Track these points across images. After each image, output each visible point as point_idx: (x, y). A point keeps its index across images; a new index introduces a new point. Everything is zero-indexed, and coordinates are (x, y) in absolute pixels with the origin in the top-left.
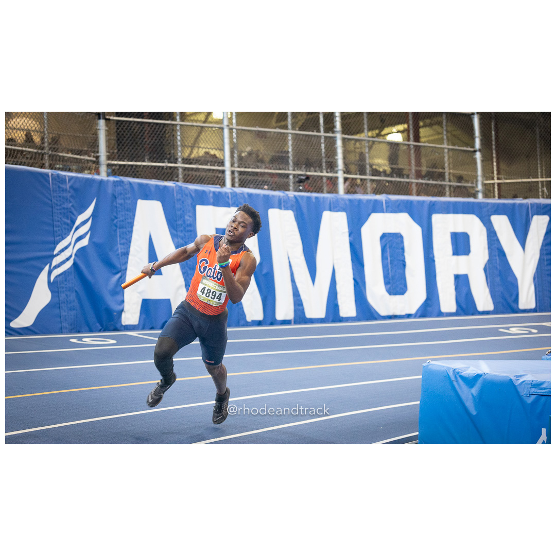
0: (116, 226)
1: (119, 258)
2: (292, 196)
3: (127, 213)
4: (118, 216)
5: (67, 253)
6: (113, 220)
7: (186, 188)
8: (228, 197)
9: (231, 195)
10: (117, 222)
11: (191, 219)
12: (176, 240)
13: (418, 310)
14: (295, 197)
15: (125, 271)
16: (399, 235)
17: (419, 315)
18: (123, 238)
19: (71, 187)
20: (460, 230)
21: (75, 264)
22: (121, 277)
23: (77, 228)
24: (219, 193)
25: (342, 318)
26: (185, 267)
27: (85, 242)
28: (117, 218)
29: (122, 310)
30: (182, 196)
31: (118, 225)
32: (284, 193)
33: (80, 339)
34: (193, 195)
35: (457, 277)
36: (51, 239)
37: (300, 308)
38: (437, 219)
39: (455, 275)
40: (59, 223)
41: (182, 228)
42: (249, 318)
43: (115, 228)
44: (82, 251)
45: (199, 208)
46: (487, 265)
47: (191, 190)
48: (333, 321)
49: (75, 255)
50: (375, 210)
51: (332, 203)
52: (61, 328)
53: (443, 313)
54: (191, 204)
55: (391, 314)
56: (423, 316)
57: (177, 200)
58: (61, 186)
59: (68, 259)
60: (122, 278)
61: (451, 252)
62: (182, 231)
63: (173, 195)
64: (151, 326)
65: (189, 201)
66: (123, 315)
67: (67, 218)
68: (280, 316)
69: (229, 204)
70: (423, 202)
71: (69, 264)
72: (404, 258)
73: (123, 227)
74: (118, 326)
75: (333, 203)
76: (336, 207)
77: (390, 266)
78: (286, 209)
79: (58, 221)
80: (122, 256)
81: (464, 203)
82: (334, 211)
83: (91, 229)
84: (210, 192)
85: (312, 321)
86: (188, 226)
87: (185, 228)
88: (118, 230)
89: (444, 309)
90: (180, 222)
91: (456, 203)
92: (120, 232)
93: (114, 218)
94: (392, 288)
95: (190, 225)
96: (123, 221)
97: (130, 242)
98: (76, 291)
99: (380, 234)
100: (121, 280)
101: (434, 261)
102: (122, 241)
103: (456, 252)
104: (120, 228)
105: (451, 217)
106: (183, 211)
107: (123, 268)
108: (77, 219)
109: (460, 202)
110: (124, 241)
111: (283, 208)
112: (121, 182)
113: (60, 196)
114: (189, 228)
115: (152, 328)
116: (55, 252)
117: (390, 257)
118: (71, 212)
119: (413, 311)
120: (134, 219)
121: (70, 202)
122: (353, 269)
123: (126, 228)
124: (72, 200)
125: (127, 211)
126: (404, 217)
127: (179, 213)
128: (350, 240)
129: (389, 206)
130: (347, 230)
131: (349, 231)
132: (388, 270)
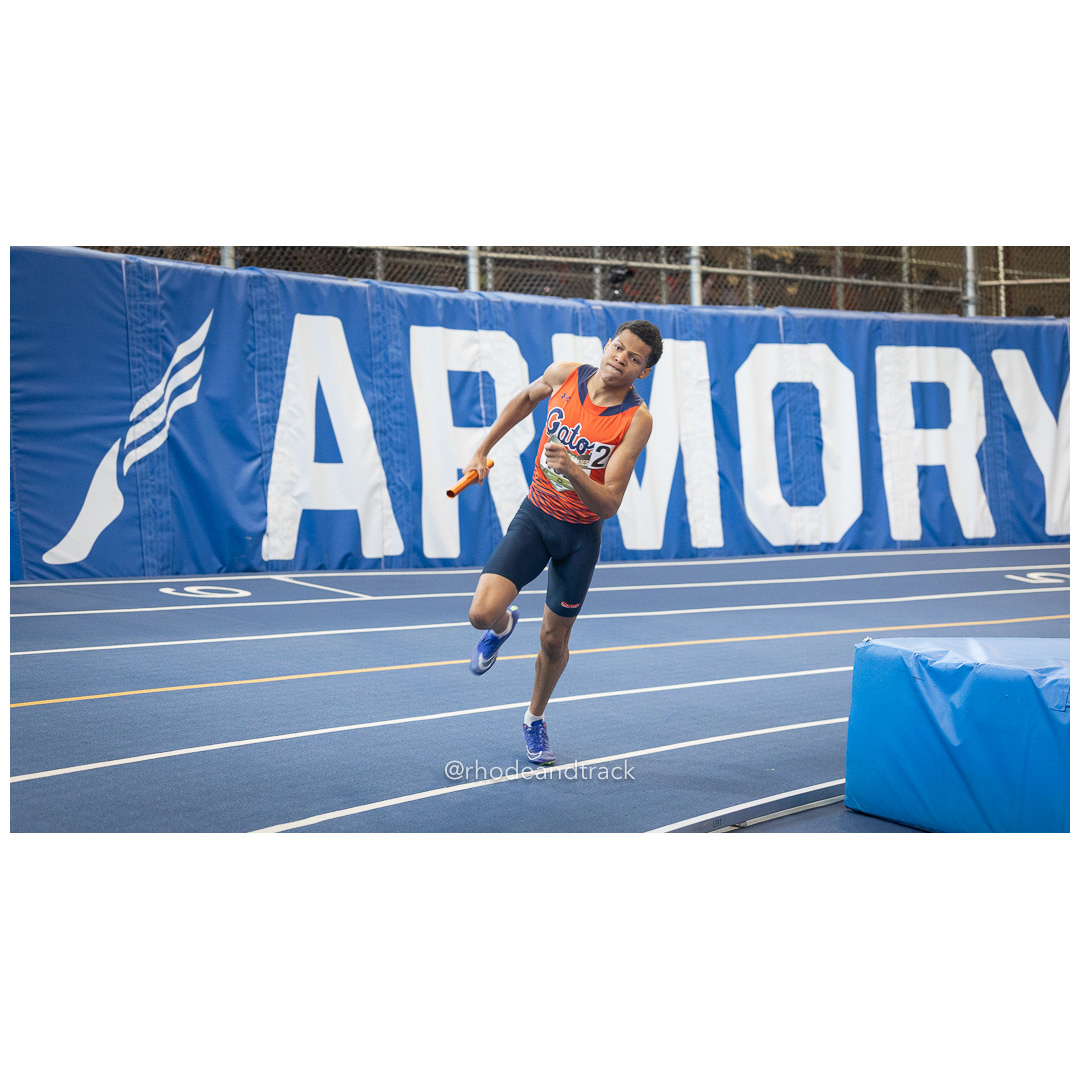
0: (253, 367)
1: (258, 429)
2: (600, 308)
3: (273, 339)
4: (257, 347)
5: (156, 419)
6: (247, 354)
7: (391, 290)
8: (473, 311)
9: (479, 306)
10: (254, 357)
11: (400, 353)
12: (370, 394)
13: (846, 536)
14: (605, 310)
15: (268, 455)
16: (811, 387)
17: (846, 546)
18: (266, 390)
19: (164, 288)
20: (930, 377)
21: (170, 440)
22: (260, 466)
23: (176, 370)
24: (456, 301)
25: (696, 549)
26: (386, 449)
27: (191, 397)
28: (253, 350)
29: (264, 532)
30: (383, 307)
31: (256, 364)
32: (583, 302)
33: (179, 587)
34: (405, 305)
35: (923, 471)
36: (126, 390)
37: (614, 529)
38: (885, 355)
39: (919, 467)
40: (140, 359)
41: (381, 371)
43: (249, 369)
44: (185, 413)
45: (417, 333)
46: (984, 449)
47: (401, 296)
48: (679, 557)
49: (172, 422)
50: (763, 338)
51: (677, 322)
52: (143, 566)
53: (895, 542)
54: (401, 323)
55: (792, 542)
56: (856, 546)
57: (373, 315)
58: (145, 285)
59: (157, 430)
60: (264, 468)
61: (912, 423)
62: (381, 376)
63: (366, 305)
64: (319, 563)
65: (396, 317)
66: (265, 541)
67: (157, 348)
69: (476, 324)
70: (859, 321)
71: (159, 440)
72: (820, 433)
73: (265, 368)
74: (254, 563)
75: (680, 323)
76: (686, 331)
77: (790, 448)
78: (588, 333)
79: (139, 355)
80: (263, 424)
81: (939, 324)
82: (682, 339)
83: (203, 370)
84: (438, 299)
85: (636, 555)
86: (393, 367)
87: (387, 371)
88: (256, 373)
89: (897, 534)
90: (377, 359)
91: (923, 324)
92: (259, 377)
93: (247, 349)
94: (794, 491)
95: (398, 365)
96: (265, 356)
97: (280, 396)
98: (172, 494)
99: (772, 385)
100: (261, 471)
101: (878, 439)
102: (264, 396)
103: (922, 422)
104: (259, 370)
105: (912, 351)
106: (385, 337)
107: (265, 448)
108: (175, 350)
109: (930, 323)
110: (269, 395)
111: (581, 332)
112: (263, 278)
113: (142, 307)
114: (396, 371)
115: (321, 568)
116: (133, 417)
117: (792, 430)
118: (164, 338)
119: (836, 538)
120: (287, 352)
121: (163, 317)
122: (718, 454)
123: (271, 369)
124: (165, 313)
125: (275, 336)
126: (820, 352)
127: (375, 340)
128: (712, 396)
129: (789, 330)
130: (706, 376)
131: (711, 379)
132: (788, 456)
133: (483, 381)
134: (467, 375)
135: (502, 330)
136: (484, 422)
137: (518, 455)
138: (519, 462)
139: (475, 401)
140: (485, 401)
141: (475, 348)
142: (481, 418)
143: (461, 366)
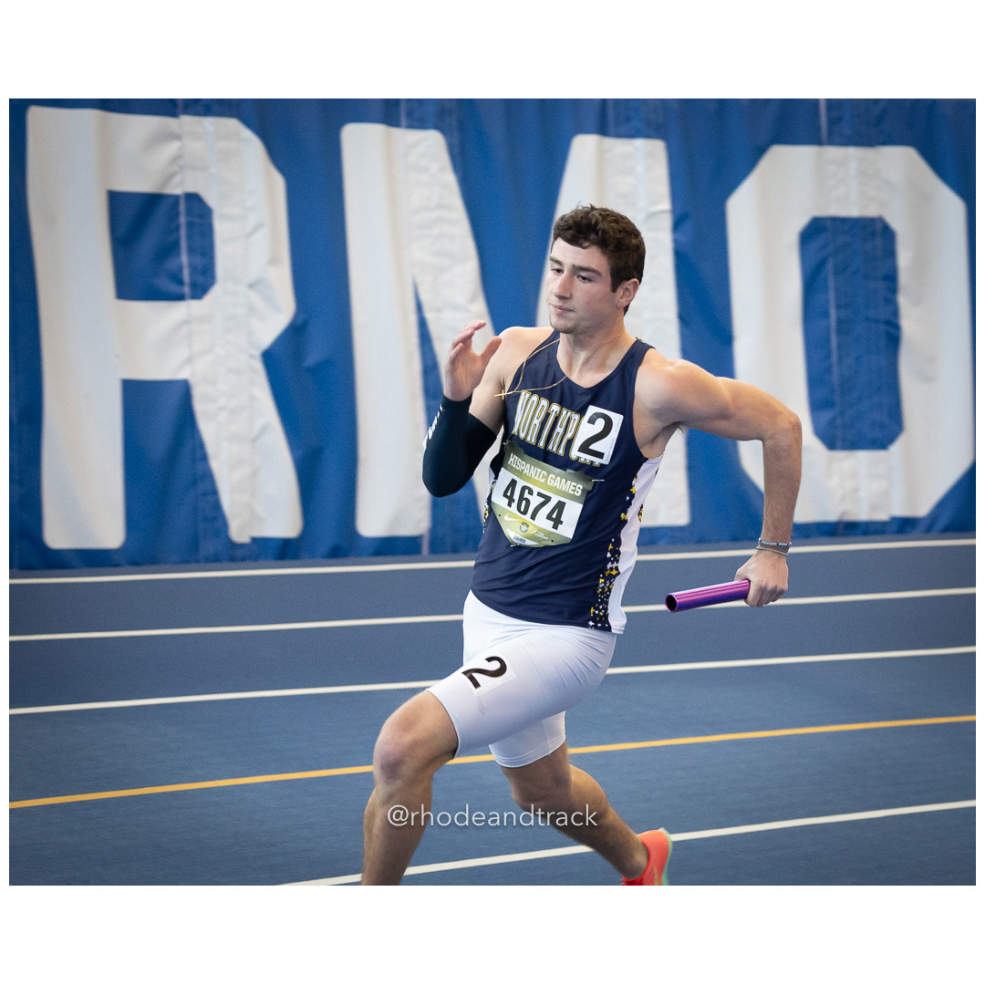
13: (940, 506)
16: (879, 226)
17: (943, 522)
42: (240, 531)
50: (786, 137)
55: (832, 517)
68: (373, 521)
69: (174, 105)
72: (896, 311)
76: (628, 119)
77: (834, 341)
78: (420, 125)
82: (618, 136)
94: (839, 421)
99: (801, 222)
111: (403, 120)
117: (839, 307)
119: (922, 509)
126: (900, 162)
128: (676, 242)
129: (840, 119)
130: (666, 205)
131: (674, 211)
132: (828, 356)
133: (189, 212)
134: (151, 202)
135: (230, 115)
136: (187, 290)
137: (257, 353)
138: (259, 367)
139: (170, 249)
140: (191, 251)
141: (172, 148)
142: (180, 282)
143: (138, 183)
